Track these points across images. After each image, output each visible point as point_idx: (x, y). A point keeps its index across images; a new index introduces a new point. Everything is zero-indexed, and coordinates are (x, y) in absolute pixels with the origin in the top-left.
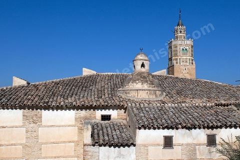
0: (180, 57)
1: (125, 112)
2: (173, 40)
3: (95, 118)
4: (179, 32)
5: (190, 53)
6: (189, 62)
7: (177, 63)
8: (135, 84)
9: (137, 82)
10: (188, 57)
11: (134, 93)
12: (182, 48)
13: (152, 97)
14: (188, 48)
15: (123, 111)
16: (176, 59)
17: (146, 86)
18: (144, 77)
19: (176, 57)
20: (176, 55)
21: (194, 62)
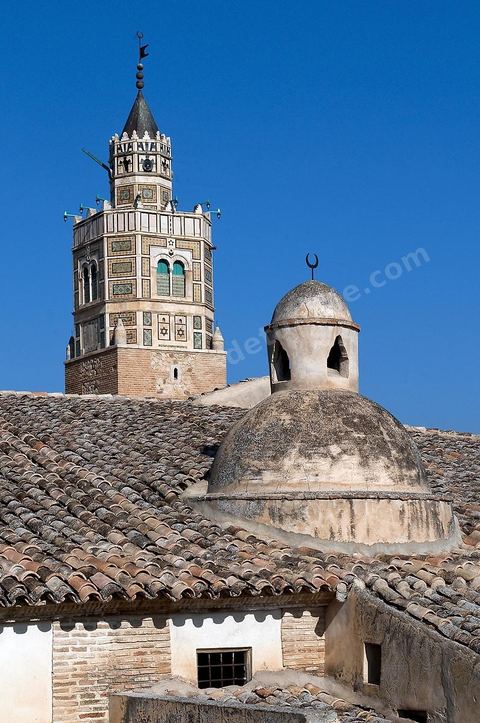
0: (147, 306)
1: (320, 630)
2: (107, 206)
3: (165, 668)
4: (136, 166)
5: (196, 287)
6: (197, 337)
7: (131, 337)
8: (323, 464)
9: (335, 449)
10: (186, 309)
11: (331, 516)
12: (157, 253)
13: (425, 539)
14: (188, 255)
15: (309, 620)
16: (129, 318)
17: (382, 476)
18: (365, 424)
19: (129, 306)
20: (126, 292)
21: (218, 337)
